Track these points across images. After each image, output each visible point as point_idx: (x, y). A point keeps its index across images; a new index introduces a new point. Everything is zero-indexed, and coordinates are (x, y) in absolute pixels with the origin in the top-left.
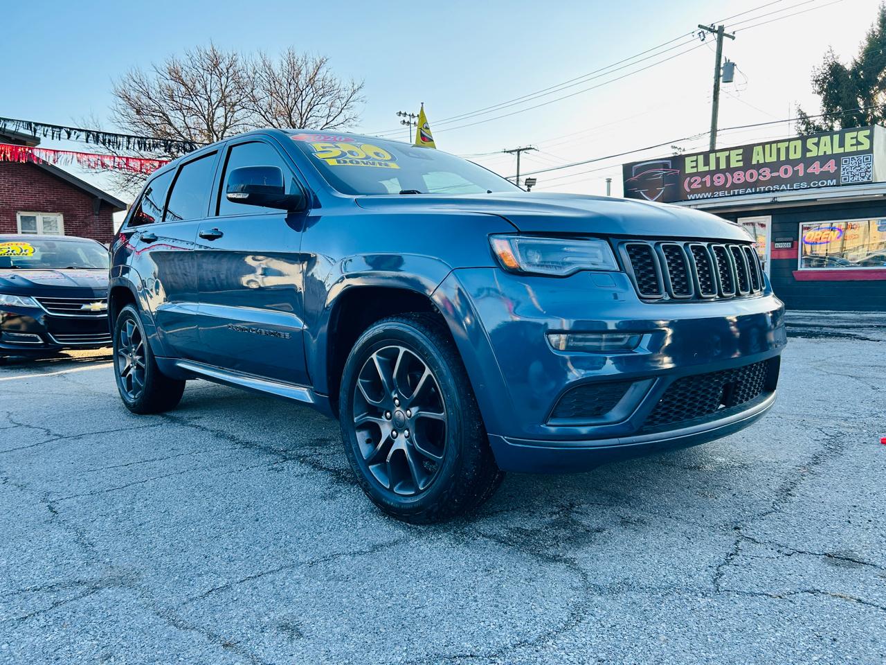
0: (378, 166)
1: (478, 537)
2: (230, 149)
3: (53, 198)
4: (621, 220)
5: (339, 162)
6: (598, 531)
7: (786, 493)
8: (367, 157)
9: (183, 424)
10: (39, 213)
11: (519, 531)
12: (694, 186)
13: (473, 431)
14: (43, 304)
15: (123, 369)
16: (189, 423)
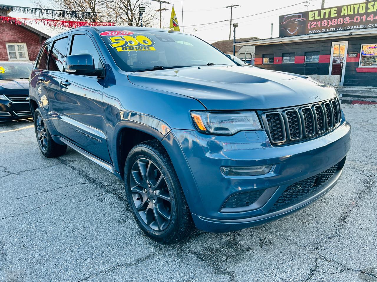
0: (144, 50)
1: (189, 253)
2: (73, 36)
3: (21, 36)
4: (263, 99)
5: (123, 49)
6: (248, 250)
7: (343, 219)
8: (139, 44)
9: (66, 165)
10: (16, 43)
11: (209, 249)
12: (313, 26)
13: (184, 210)
14: (9, 98)
15: (39, 136)
16: (69, 165)
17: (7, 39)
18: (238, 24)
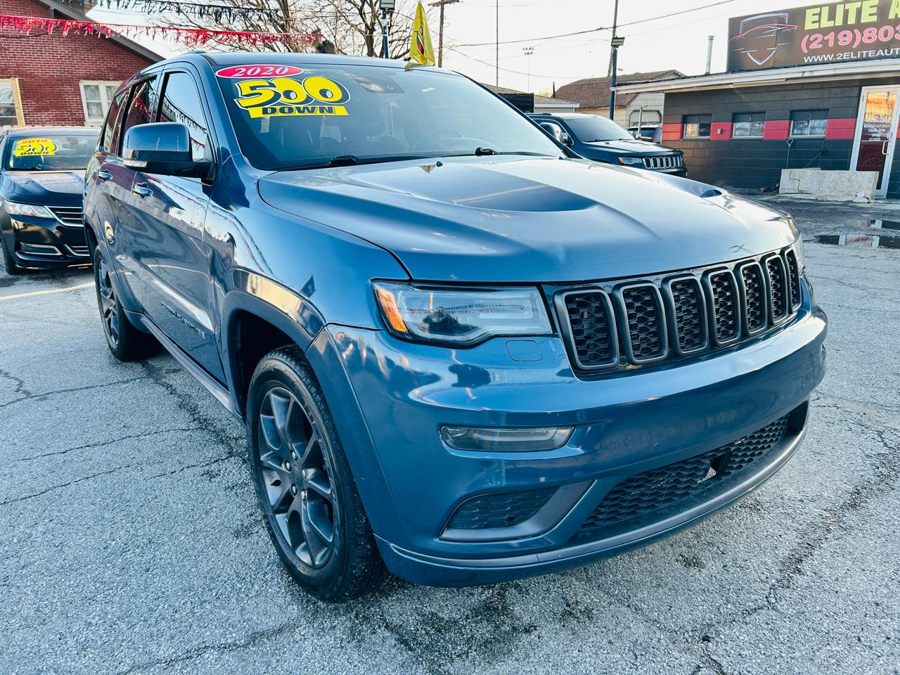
0: (318, 113)
2: (167, 76)
3: (113, 65)
5: (265, 111)
7: (795, 563)
8: (308, 99)
9: (156, 381)
10: (102, 82)
12: (813, 46)
14: (57, 214)
15: (105, 308)
16: (163, 380)
17: (82, 72)
18: (623, 38)
